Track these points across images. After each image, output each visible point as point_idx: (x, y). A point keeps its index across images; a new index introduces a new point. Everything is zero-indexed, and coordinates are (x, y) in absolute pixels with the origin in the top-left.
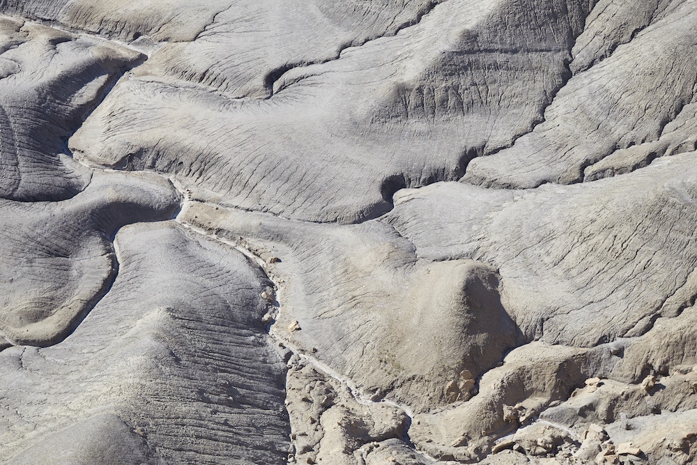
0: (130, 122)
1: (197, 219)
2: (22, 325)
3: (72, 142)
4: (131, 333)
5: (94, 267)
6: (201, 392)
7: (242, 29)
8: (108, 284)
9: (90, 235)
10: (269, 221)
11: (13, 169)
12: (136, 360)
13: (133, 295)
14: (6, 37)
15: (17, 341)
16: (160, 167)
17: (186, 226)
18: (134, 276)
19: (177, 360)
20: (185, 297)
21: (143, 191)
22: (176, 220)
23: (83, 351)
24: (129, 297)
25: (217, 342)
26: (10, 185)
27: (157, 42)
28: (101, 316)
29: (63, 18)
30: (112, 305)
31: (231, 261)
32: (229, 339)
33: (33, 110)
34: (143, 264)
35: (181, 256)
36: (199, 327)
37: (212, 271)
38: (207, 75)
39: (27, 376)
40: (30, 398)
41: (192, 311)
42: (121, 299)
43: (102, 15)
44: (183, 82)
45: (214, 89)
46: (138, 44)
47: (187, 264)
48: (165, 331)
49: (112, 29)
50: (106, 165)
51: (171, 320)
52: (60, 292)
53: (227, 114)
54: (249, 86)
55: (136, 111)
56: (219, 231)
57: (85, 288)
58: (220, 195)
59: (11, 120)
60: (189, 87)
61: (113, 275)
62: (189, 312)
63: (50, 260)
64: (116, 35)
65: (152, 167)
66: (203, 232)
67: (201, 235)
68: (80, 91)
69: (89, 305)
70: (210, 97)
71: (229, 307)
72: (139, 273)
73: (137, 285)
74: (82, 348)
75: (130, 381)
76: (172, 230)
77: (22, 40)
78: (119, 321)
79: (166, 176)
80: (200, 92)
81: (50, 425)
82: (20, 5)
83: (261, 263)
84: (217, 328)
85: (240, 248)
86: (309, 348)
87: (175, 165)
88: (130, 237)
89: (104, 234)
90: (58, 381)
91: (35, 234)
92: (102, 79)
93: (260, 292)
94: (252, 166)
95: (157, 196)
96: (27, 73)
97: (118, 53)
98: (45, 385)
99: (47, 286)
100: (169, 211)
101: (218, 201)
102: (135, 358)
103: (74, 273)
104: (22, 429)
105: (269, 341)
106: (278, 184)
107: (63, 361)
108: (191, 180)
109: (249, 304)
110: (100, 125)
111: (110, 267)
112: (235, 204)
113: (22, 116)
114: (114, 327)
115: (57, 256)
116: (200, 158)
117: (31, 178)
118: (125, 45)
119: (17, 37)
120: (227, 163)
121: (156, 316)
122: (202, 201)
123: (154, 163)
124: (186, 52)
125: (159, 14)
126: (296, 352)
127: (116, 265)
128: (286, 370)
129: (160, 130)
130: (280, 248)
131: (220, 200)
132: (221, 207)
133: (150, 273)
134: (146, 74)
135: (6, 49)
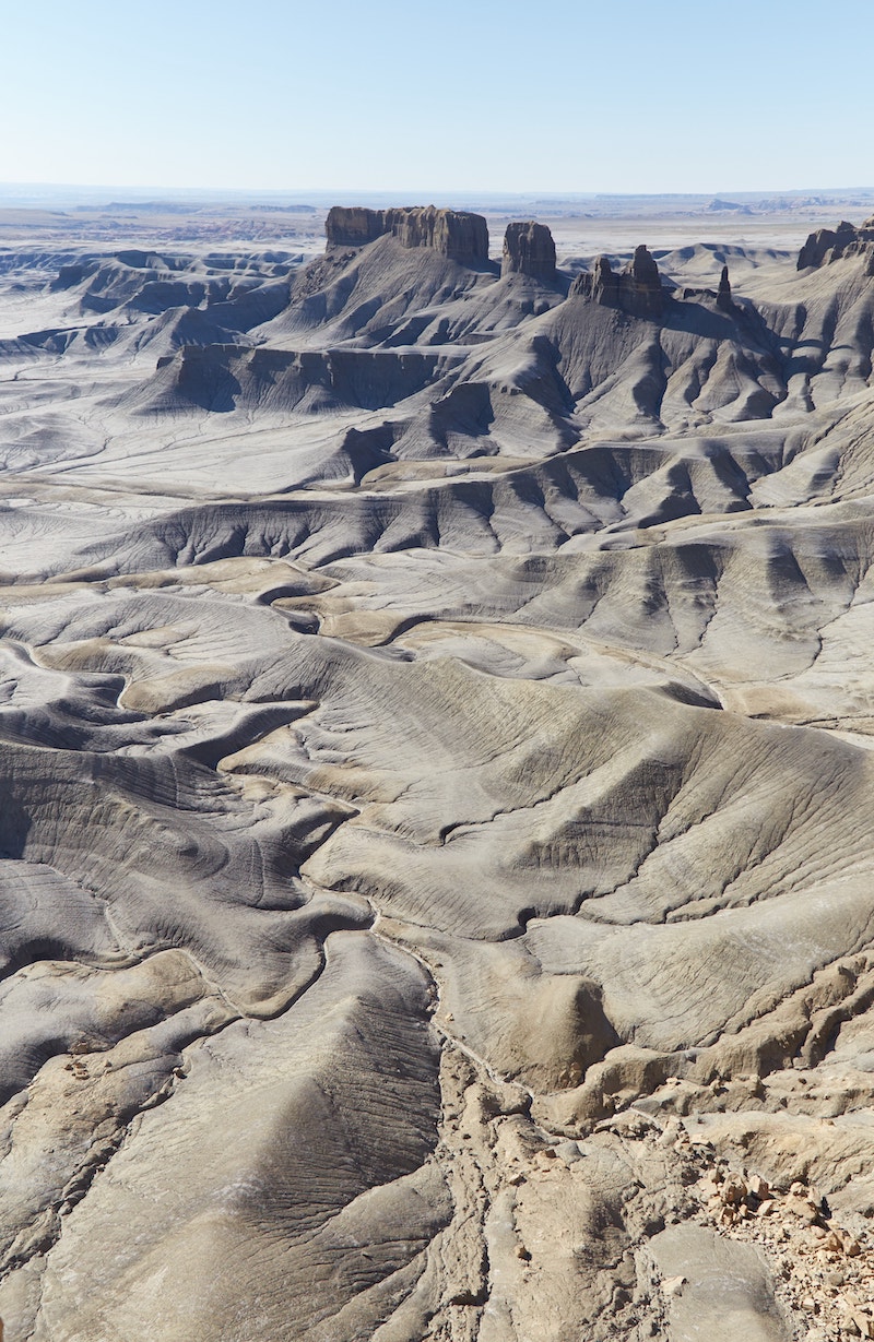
0: (343, 857)
1: (385, 931)
2: (252, 1002)
3: (302, 869)
4: (330, 1013)
5: (308, 962)
6: (377, 1064)
7: (427, 796)
8: (317, 975)
9: (308, 937)
10: (436, 936)
11: (259, 886)
12: (332, 1035)
13: (334, 984)
14: (265, 793)
15: (247, 1014)
16: (362, 891)
17: (377, 935)
18: (336, 970)
19: (362, 1038)
20: (371, 989)
21: (348, 907)
22: (370, 930)
23: (294, 1026)
24: (331, 986)
25: (392, 1025)
26: (255, 897)
27: (367, 802)
28: (310, 999)
29: (305, 782)
30: (318, 991)
31: (406, 963)
32: (401, 1024)
33: (278, 844)
34: (343, 962)
35: (370, 957)
36: (380, 1013)
37: (392, 971)
38: (401, 827)
39: (251, 1043)
40: (250, 1060)
41: (376, 1000)
42: (325, 987)
43: (332, 781)
44: (383, 831)
45: (405, 837)
46: (355, 803)
47: (375, 964)
48: (355, 1015)
49: (338, 791)
50: (325, 887)
51: (360, 1006)
52: (282, 979)
53: (413, 856)
54: (429, 837)
55: (348, 850)
56: (400, 941)
57: (301, 977)
58: (403, 914)
59: (262, 850)
60: (387, 835)
61: (321, 969)
62: (374, 1001)
63: (278, 955)
64: (340, 795)
65: (356, 890)
66: (389, 941)
67: (387, 942)
68: (312, 833)
70: (401, 843)
71: (403, 999)
72: (340, 968)
73: (338, 977)
74: (293, 1023)
75: (326, 1052)
76: (367, 938)
77: (275, 795)
78: (322, 1004)
79: (365, 898)
80: (395, 839)
81: (263, 1083)
82: (277, 772)
83: (429, 967)
84: (393, 1014)
85: (413, 954)
86: (460, 1036)
87: (373, 890)
88: (337, 941)
89: (318, 938)
90: (273, 1048)
91: (269, 934)
92: (327, 826)
93: (426, 989)
94: (427, 894)
95: (358, 911)
96: (276, 819)
97: (340, 808)
98: (263, 1050)
99: (273, 973)
100: (367, 923)
101: (401, 918)
103: (294, 965)
104: (242, 1085)
105: (430, 1028)
106: (444, 908)
107: (278, 1032)
108: (384, 901)
109: (418, 997)
110: (323, 858)
111: (320, 963)
112: (413, 921)
113: (269, 848)
114: (318, 1009)
115: (283, 951)
116: (391, 886)
117: (270, 893)
118: (346, 803)
119: (272, 793)
120: (409, 891)
121: (349, 1002)
122: (390, 918)
123: (358, 887)
124: (387, 810)
125: (371, 783)
126: (449, 1038)
127: (324, 961)
128: (441, 1051)
129: (364, 864)
130: (444, 955)
132: (404, 923)
133: (348, 969)
134: (358, 824)
135: (263, 801)
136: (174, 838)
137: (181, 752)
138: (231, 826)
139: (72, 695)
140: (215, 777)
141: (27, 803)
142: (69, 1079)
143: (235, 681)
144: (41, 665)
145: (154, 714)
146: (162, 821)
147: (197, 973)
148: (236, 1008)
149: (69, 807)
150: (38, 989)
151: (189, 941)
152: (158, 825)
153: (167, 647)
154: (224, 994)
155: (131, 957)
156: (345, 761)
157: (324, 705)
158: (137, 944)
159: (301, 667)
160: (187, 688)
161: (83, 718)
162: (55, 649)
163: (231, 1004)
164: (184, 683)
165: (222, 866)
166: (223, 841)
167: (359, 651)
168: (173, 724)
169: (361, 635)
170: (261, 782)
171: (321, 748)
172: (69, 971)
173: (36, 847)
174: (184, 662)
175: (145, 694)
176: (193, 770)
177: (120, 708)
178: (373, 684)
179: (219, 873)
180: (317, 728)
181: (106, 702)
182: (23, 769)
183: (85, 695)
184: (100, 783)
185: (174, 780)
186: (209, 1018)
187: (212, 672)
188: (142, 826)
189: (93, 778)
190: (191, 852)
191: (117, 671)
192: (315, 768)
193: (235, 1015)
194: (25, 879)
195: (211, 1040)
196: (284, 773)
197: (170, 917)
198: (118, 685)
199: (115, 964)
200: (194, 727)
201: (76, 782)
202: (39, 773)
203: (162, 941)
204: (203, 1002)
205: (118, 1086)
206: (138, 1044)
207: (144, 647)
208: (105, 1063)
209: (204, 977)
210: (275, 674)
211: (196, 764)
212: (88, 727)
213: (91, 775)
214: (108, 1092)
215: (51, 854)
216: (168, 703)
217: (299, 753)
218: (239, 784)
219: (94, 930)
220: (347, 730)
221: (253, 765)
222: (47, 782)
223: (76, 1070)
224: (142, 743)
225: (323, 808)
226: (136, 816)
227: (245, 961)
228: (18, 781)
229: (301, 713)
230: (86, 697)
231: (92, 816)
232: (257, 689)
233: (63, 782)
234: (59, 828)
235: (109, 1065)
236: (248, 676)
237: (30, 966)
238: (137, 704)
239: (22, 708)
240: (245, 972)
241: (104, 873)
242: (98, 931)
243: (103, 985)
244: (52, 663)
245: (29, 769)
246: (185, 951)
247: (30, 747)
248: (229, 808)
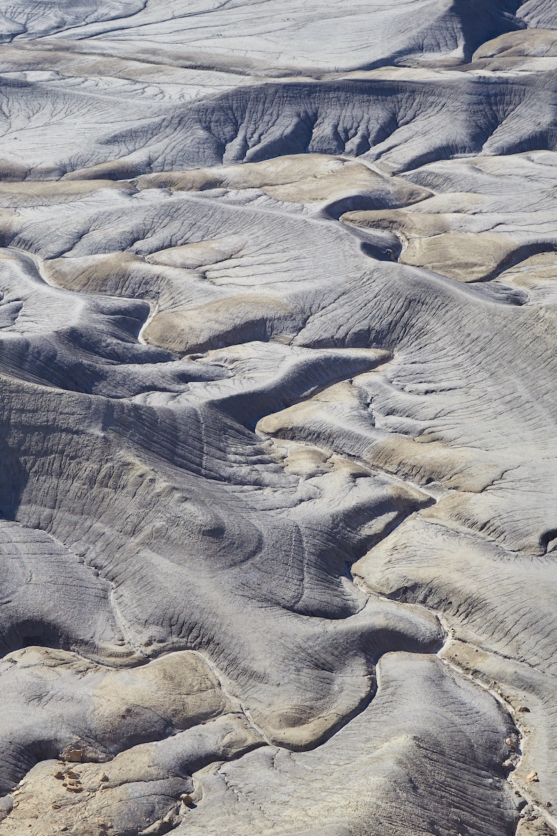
0: (410, 558)
1: (456, 658)
2: (281, 727)
3: (355, 568)
4: (377, 753)
5: (354, 686)
6: (432, 823)
7: (527, 488)
8: (364, 704)
9: (356, 655)
10: (524, 671)
11: (298, 584)
12: (377, 780)
13: (385, 718)
14: (314, 465)
15: (273, 741)
16: (431, 604)
17: (445, 662)
18: (390, 700)
19: (415, 788)
20: (433, 729)
21: (411, 623)
22: (437, 655)
23: (330, 762)
24: (382, 719)
25: (456, 778)
26: (293, 597)
27: (446, 489)
28: (353, 732)
29: (366, 456)
30: (365, 724)
31: (482, 703)
32: (467, 777)
33: (326, 533)
34: (399, 691)
35: (434, 689)
36: (441, 760)
37: (462, 709)
38: (488, 526)
39: (276, 776)
40: (275, 796)
41: (437, 744)
42: (373, 720)
43: (402, 458)
44: (465, 529)
45: (493, 539)
46: (430, 488)
47: (440, 698)
48: (408, 758)
49: (408, 471)
50: (382, 594)
51: (416, 748)
52: (320, 703)
53: (500, 565)
54: (525, 541)
55: (417, 549)
56: (475, 672)
57: (344, 703)
58: (482, 639)
59: (304, 539)
60: (469, 534)
61: (370, 696)
62: (434, 744)
63: (316, 672)
64: (411, 477)
65: (424, 602)
66: (460, 671)
67: (458, 673)
68: (370, 523)
69: (344, 720)
70: (487, 547)
71: (473, 746)
72: (394, 698)
73: (391, 709)
74: (330, 759)
75: (368, 799)
76: (432, 664)
77: (327, 470)
78: (368, 740)
79: (434, 613)
80: (479, 540)
81: (287, 827)
82: (331, 439)
83: (510, 710)
84: (458, 764)
85: (493, 692)
86: (544, 801)
87: (444, 603)
88: (392, 664)
89: (368, 657)
90: (303, 786)
91: (307, 646)
92: (391, 516)
93: (505, 738)
94: (516, 617)
95: (423, 629)
96: (326, 500)
97: (410, 493)
98: (290, 787)
99: (309, 695)
100: (432, 645)
101: (479, 644)
102: (376, 778)
103: (336, 688)
104: (261, 825)
105: (506, 787)
106: (538, 637)
107: (310, 768)
108: (457, 620)
109: (493, 747)
110: (382, 557)
111: (369, 688)
112: (495, 650)
113: (314, 537)
114: (363, 745)
115: (323, 669)
116: (469, 601)
117: (312, 594)
118: (418, 487)
120: (493, 610)
121: (403, 742)
122: (464, 642)
123: (425, 599)
124: (471, 501)
125: (453, 464)
126: (530, 803)
127: (375, 687)
128: (518, 818)
129: (436, 569)
130: (531, 699)
131: (481, 643)
132: (481, 650)
133: (405, 701)
134: (432, 516)
135: (311, 476)
136: (197, 514)
137: (212, 405)
138: (268, 504)
139: (86, 322)
140: (252, 440)
141: (26, 453)
142: (59, 789)
143: (285, 318)
144: (51, 282)
145: (183, 354)
146: (183, 490)
147: (216, 683)
148: (261, 732)
149: (73, 463)
150: (29, 679)
151: (208, 643)
152: (177, 495)
153: (203, 268)
154: (247, 713)
155: (137, 655)
156: (421, 433)
157: (399, 357)
158: (146, 639)
159: (372, 304)
160: (221, 323)
161: (97, 353)
162: (69, 263)
163: (255, 726)
164: (222, 316)
165: (254, 553)
166: (256, 522)
167: (451, 287)
168: (204, 369)
169: (455, 266)
170: (309, 452)
171: (391, 412)
172: (64, 662)
173: (34, 507)
174: (223, 289)
175: (172, 327)
176: (224, 429)
177: (142, 343)
178: (466, 332)
179: (250, 562)
180: (386, 386)
181: (124, 335)
182: (22, 411)
183: (100, 324)
184: (111, 436)
185: (200, 440)
186: (227, 739)
187: (257, 303)
188: (159, 495)
189: (104, 429)
190: (216, 532)
191: (141, 296)
192: (381, 439)
193: (258, 740)
194: (19, 546)
195: (228, 767)
196: (340, 442)
197: (187, 611)
198: (142, 313)
199: (119, 661)
200: (231, 374)
201: (83, 432)
202: (41, 418)
203: (175, 639)
204: (221, 720)
205: (115, 805)
206: (141, 758)
207: (175, 266)
208: (101, 777)
209: (224, 690)
210: (339, 311)
211: (229, 422)
212: (102, 364)
213: (100, 425)
214: (104, 811)
215: (51, 519)
216: (201, 340)
217: (362, 418)
218: (282, 452)
219: (96, 616)
220: (427, 392)
221: (302, 429)
222: (48, 429)
223: (68, 780)
224: (164, 390)
225: (387, 491)
226: (152, 481)
227: (275, 675)
228: (15, 426)
229: (369, 366)
230: (101, 327)
231: (100, 477)
232: (312, 331)
233: (68, 430)
234: (61, 487)
235: (105, 779)
236: (303, 311)
237: (21, 651)
238: (163, 339)
239: (26, 335)
240: (275, 689)
241: (112, 548)
242: (101, 618)
243: (103, 683)
244: (65, 282)
245: (29, 411)
246: (203, 654)
247: (31, 384)
248: (267, 481)
